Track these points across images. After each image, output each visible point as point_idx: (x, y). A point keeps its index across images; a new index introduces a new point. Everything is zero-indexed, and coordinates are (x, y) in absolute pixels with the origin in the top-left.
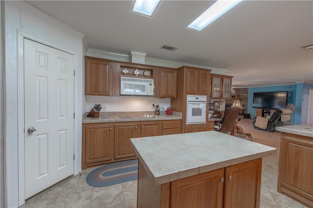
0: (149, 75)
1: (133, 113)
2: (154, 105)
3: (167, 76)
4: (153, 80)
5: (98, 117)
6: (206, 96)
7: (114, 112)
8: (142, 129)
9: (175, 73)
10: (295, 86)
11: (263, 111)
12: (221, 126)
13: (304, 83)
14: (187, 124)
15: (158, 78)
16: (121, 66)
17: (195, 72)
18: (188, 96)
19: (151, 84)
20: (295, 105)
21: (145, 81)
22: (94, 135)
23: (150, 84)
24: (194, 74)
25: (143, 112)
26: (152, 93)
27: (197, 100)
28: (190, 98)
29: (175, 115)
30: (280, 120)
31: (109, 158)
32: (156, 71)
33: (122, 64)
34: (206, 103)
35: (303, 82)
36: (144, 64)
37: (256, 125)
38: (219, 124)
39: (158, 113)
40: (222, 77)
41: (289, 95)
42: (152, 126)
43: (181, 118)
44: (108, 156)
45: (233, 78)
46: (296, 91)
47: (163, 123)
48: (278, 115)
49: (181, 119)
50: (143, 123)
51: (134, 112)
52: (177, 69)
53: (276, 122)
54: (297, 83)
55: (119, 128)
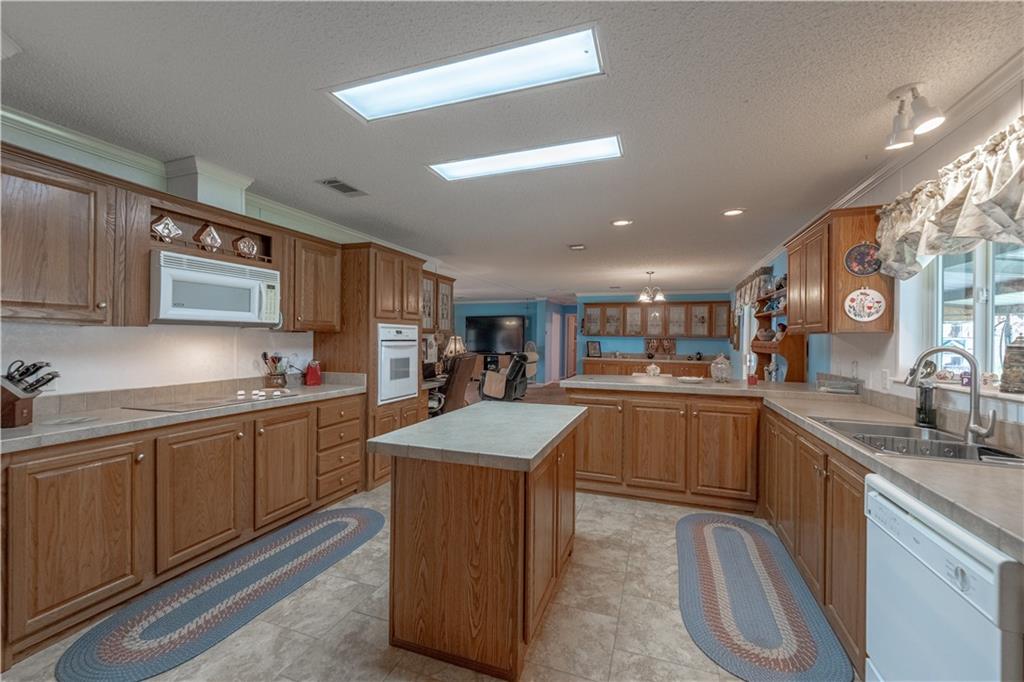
0: (254, 252)
1: (186, 389)
2: (265, 356)
3: (316, 265)
4: (278, 273)
5: (28, 420)
6: (416, 327)
7: (95, 396)
8: (259, 439)
9: (337, 258)
10: (535, 305)
11: (486, 358)
12: (443, 400)
13: (547, 301)
14: (380, 403)
15: (289, 269)
16: (152, 207)
17: (393, 263)
18: (380, 325)
19: (273, 287)
20: (535, 342)
21: (253, 275)
22: (58, 498)
23: (269, 287)
24: (393, 267)
25: (221, 382)
26: (274, 316)
27: (400, 337)
28: (385, 331)
29: (338, 383)
30: (524, 375)
31: (131, 577)
32: (283, 244)
33: (156, 202)
34: (416, 343)
35: (545, 299)
36: (244, 214)
37: (486, 391)
38: (440, 395)
39: (280, 381)
40: (437, 279)
41: (527, 321)
42: (287, 424)
43: (363, 389)
44: (128, 571)
45: (455, 283)
46: (536, 315)
47: (318, 409)
48: (521, 367)
49: (365, 391)
50: (260, 419)
51: (189, 385)
52: (342, 245)
53: (519, 379)
54: (538, 299)
55: (175, 447)
